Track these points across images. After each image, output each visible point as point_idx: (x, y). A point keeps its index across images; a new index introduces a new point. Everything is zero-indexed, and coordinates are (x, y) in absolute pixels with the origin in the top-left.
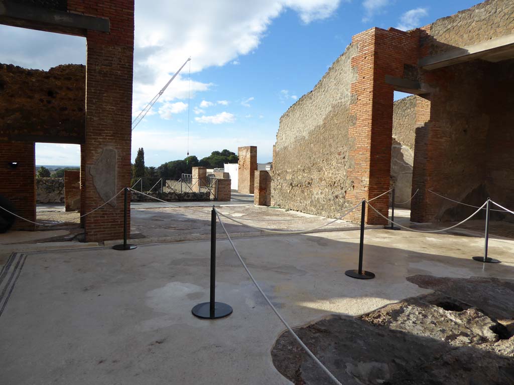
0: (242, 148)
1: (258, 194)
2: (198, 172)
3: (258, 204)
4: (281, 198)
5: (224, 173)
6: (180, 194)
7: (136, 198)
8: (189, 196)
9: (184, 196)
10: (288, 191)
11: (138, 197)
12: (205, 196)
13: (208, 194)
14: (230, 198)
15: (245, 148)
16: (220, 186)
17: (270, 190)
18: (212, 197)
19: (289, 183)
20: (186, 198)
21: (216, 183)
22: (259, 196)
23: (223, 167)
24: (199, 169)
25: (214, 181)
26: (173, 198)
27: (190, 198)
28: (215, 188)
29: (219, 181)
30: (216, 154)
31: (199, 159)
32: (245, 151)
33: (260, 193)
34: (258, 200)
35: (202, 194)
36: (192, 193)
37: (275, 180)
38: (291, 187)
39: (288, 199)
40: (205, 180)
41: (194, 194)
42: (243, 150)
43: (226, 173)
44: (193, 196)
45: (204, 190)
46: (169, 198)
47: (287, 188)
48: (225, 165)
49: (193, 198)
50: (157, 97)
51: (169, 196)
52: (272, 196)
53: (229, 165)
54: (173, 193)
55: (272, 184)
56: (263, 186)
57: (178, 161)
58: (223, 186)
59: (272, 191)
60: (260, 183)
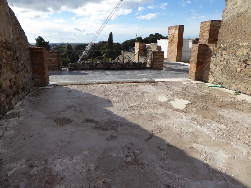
0: (171, 27)
1: (195, 69)
2: (138, 46)
3: (194, 79)
4: (225, 75)
5: (157, 46)
6: (123, 64)
7: (88, 67)
8: (129, 65)
9: (126, 65)
10: (239, 70)
11: (90, 66)
12: (142, 65)
13: (145, 63)
14: (163, 67)
15: (174, 27)
16: (155, 57)
17: (209, 66)
18: (148, 66)
19: (242, 60)
20: (127, 67)
21: (151, 55)
22: (196, 70)
23: (156, 42)
24: (140, 43)
25: (150, 53)
26: (117, 67)
27: (131, 66)
28: (151, 59)
29: (154, 52)
30: (151, 35)
31: (143, 38)
32: (174, 30)
33: (197, 68)
34: (194, 75)
35: (140, 64)
36: (132, 63)
37: (218, 55)
38: (244, 65)
39: (236, 79)
40: (143, 52)
41: (134, 64)
42: (172, 29)
43: (158, 46)
44: (133, 65)
45: (142, 60)
46: (114, 67)
47: (236, 65)
48: (158, 40)
49: (133, 67)
50: (120, 3)
51: (114, 65)
52: (212, 72)
53: (161, 40)
54: (117, 63)
55: (212, 59)
56: (201, 61)
57: (132, 40)
58: (157, 57)
59: (212, 67)
60: (198, 58)
